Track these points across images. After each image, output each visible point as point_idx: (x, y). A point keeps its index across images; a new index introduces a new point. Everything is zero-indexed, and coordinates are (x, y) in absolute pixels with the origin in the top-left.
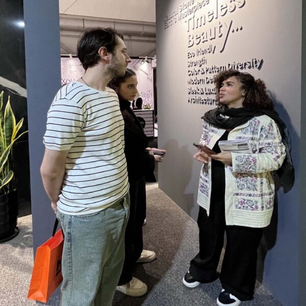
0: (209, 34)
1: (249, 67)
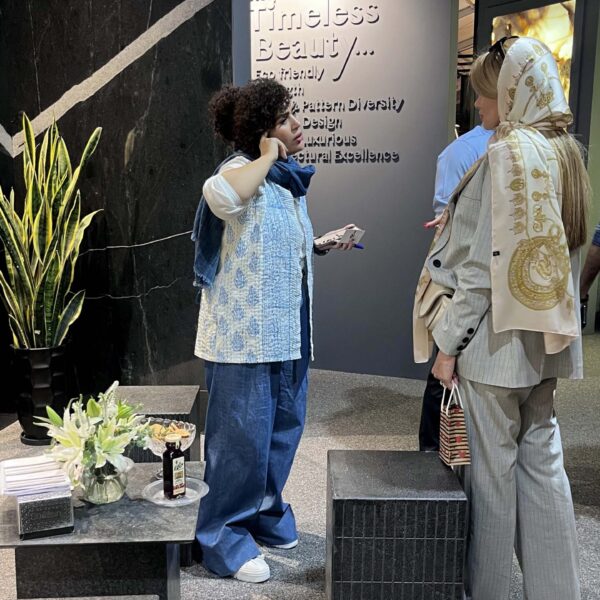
0: (309, 48)
1: (384, 108)
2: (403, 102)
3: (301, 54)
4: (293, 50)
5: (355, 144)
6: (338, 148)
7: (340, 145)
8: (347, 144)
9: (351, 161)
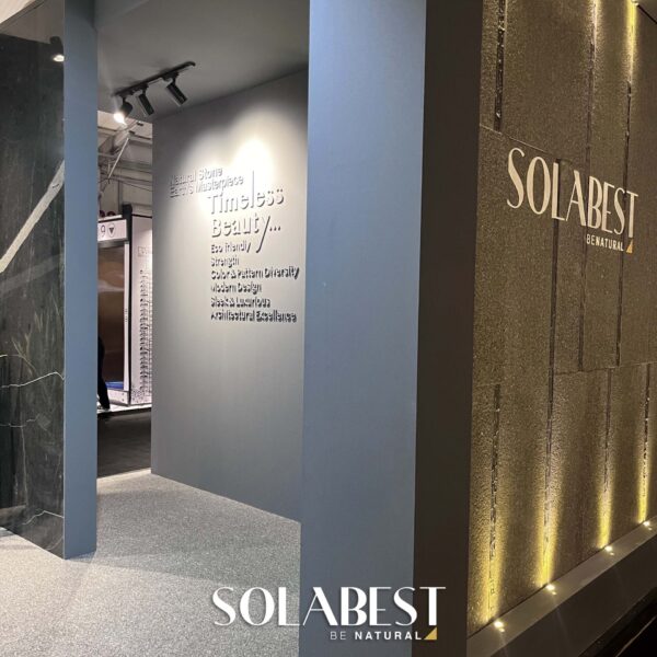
0: (242, 225)
1: (287, 275)
2: (298, 270)
3: (237, 231)
4: (233, 227)
5: (269, 305)
6: (258, 309)
7: (260, 305)
8: (265, 306)
9: (267, 319)
